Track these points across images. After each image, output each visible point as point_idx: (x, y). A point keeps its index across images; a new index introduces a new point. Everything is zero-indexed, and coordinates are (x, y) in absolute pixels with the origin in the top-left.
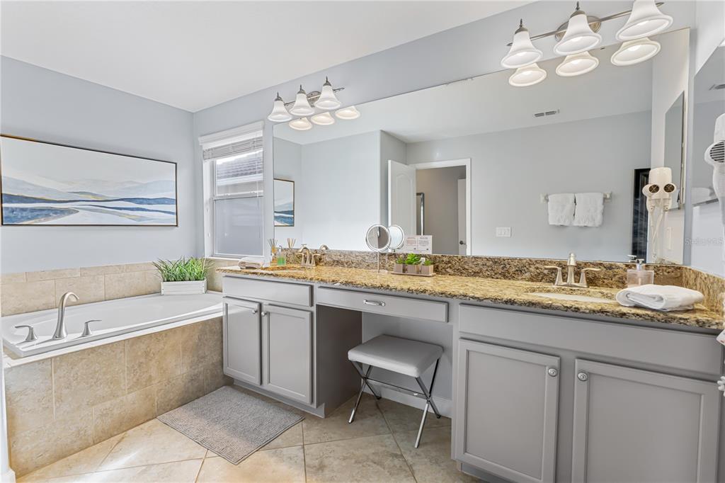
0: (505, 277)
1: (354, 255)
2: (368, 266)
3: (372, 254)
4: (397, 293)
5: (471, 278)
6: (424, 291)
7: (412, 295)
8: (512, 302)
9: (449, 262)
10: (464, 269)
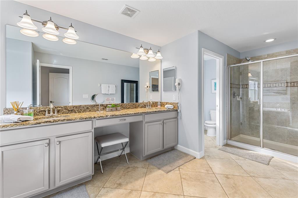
0: (136, 108)
1: (82, 107)
2: (90, 110)
3: (92, 106)
4: (131, 115)
5: (128, 110)
6: (138, 113)
7: (136, 114)
8: (156, 111)
9: (122, 106)
10: (126, 107)
